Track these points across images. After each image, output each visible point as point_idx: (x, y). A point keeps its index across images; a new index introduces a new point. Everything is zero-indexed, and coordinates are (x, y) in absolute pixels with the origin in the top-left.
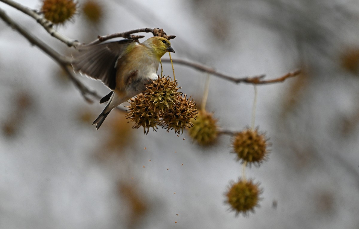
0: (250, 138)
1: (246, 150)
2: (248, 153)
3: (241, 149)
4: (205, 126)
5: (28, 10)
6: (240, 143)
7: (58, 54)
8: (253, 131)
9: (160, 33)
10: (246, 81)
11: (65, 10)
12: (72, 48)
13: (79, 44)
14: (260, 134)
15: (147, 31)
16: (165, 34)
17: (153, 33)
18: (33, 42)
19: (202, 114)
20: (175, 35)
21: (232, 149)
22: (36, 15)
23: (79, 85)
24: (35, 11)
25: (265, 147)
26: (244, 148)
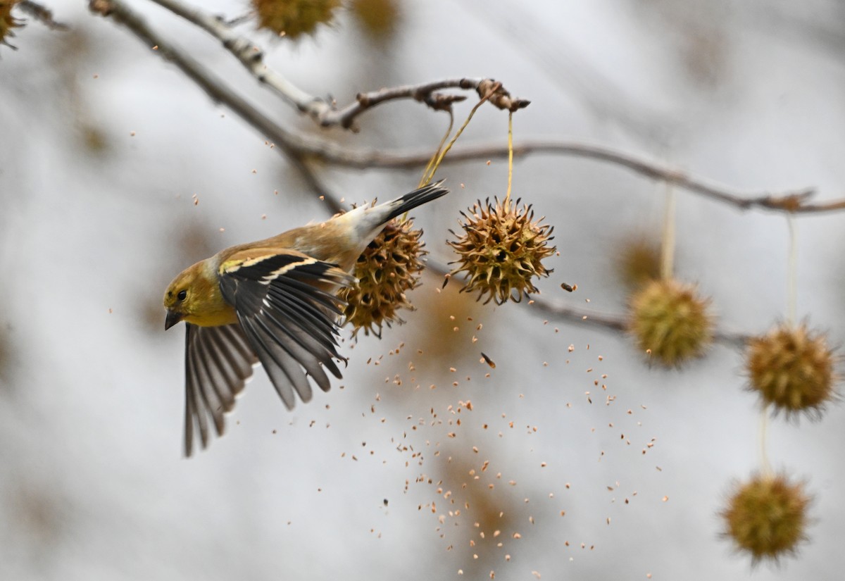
0: (790, 345)
1: (784, 380)
2: (789, 387)
3: (768, 378)
4: (680, 321)
6: (765, 361)
8: (795, 329)
10: (767, 203)
12: (307, 116)
13: (323, 109)
14: (814, 335)
15: (465, 85)
16: (506, 94)
17: (478, 90)
18: (218, 94)
19: (666, 290)
20: (528, 99)
21: (744, 379)
22: (221, 27)
24: (219, 19)
25: (832, 369)
26: (777, 373)
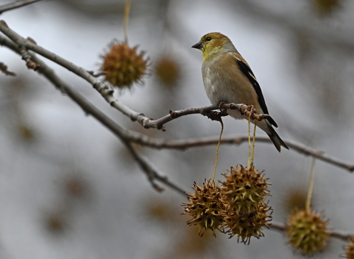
4: (312, 232)
5: (83, 71)
7: (119, 127)
9: (250, 111)
11: (131, 68)
12: (137, 122)
13: (146, 119)
15: (233, 107)
17: (240, 110)
18: (88, 110)
19: (306, 216)
22: (92, 78)
23: (145, 168)
24: (91, 73)
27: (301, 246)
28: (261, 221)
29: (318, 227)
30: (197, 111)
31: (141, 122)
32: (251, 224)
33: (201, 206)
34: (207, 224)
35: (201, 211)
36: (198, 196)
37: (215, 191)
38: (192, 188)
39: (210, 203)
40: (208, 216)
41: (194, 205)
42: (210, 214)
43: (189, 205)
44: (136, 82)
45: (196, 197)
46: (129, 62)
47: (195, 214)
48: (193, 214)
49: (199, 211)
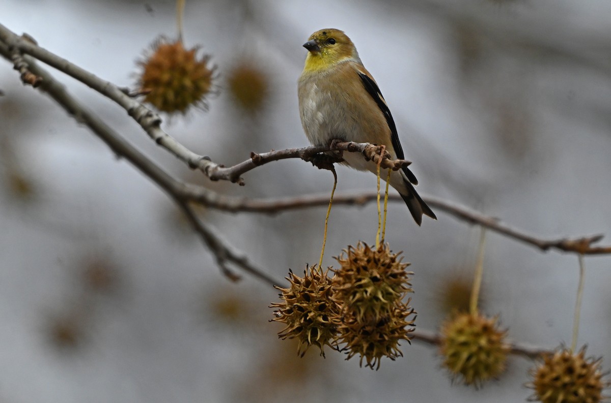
0: (570, 371)
1: (561, 397)
3: (549, 393)
4: (480, 349)
5: (112, 88)
8: (574, 356)
9: (379, 154)
10: (562, 246)
11: (188, 82)
12: (198, 171)
13: (213, 165)
15: (351, 149)
17: (363, 153)
18: (121, 150)
19: (471, 323)
20: (410, 161)
22: (126, 99)
23: (212, 243)
24: (125, 92)
26: (556, 390)
27: (464, 371)
28: (398, 332)
29: (490, 342)
30: (295, 155)
31: (206, 170)
32: (381, 336)
33: (300, 309)
34: (311, 337)
35: (301, 315)
36: (296, 293)
37: (324, 284)
38: (286, 278)
39: (316, 304)
40: (311, 325)
41: (289, 306)
42: (316, 321)
43: (281, 306)
44: (195, 105)
45: (293, 293)
46: (184, 72)
47: (291, 321)
48: (288, 321)
49: (297, 315)
